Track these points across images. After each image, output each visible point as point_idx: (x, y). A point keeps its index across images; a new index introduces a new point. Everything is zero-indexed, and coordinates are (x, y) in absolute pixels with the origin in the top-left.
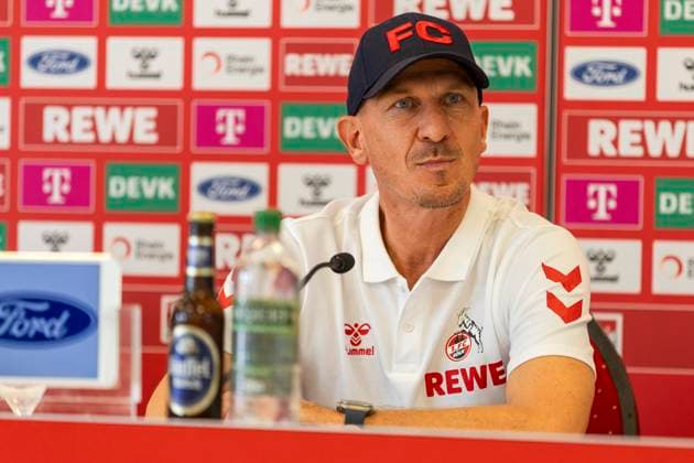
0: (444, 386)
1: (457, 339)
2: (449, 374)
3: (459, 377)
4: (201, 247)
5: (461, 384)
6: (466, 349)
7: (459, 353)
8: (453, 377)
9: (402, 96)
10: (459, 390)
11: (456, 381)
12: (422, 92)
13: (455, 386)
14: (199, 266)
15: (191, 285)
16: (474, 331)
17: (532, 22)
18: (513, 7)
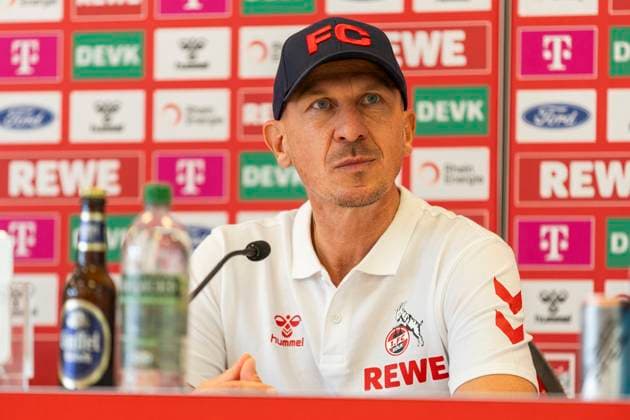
0: (382, 381)
1: (396, 334)
2: (388, 368)
3: (398, 371)
4: (92, 223)
5: (400, 378)
6: (405, 343)
7: (398, 348)
8: (392, 371)
9: (319, 97)
10: (397, 384)
11: (395, 375)
12: (339, 92)
13: (393, 380)
14: (90, 241)
15: (82, 259)
16: (412, 325)
17: (483, 66)
18: (465, 53)
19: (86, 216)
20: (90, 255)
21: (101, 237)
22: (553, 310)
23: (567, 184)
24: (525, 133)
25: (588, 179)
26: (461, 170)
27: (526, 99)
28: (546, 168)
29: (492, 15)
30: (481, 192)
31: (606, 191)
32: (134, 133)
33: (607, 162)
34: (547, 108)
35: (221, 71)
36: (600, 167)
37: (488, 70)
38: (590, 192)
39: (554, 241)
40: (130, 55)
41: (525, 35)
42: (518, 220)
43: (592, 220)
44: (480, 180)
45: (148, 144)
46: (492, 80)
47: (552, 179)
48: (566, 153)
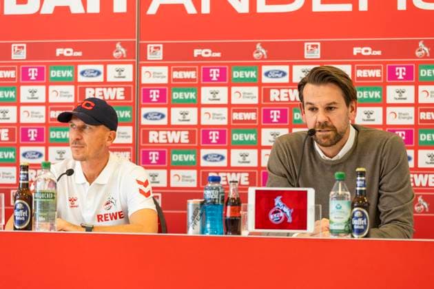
2: (105, 215)
6: (111, 207)
7: (108, 208)
8: (107, 216)
13: (107, 219)
17: (130, 100)
18: (124, 95)
19: (22, 172)
20: (23, 184)
21: (27, 179)
22: (154, 179)
23: (158, 138)
24: (144, 122)
25: (165, 137)
26: (123, 133)
27: (144, 111)
28: (151, 133)
29: (133, 83)
30: (130, 141)
31: (171, 141)
32: (13, 120)
33: (171, 131)
34: (151, 113)
35: (43, 100)
36: (169, 133)
37: (132, 101)
38: (165, 141)
39: (154, 157)
40: (12, 94)
41: (144, 89)
42: (142, 150)
43: (166, 150)
44: (129, 137)
45: (18, 123)
46: (133, 104)
47: (153, 137)
48: (158, 128)
